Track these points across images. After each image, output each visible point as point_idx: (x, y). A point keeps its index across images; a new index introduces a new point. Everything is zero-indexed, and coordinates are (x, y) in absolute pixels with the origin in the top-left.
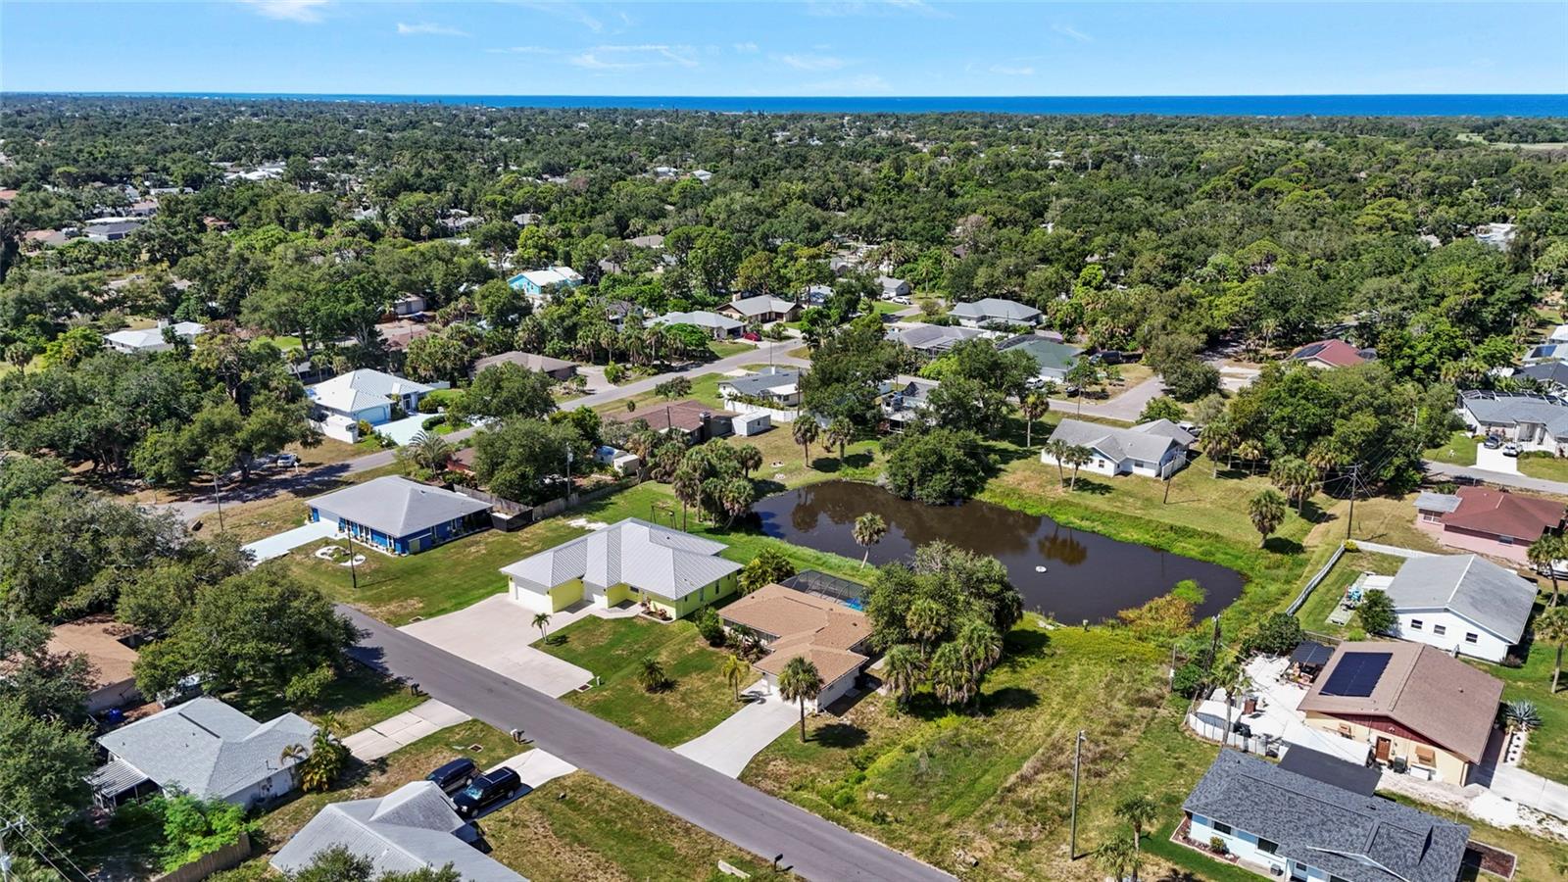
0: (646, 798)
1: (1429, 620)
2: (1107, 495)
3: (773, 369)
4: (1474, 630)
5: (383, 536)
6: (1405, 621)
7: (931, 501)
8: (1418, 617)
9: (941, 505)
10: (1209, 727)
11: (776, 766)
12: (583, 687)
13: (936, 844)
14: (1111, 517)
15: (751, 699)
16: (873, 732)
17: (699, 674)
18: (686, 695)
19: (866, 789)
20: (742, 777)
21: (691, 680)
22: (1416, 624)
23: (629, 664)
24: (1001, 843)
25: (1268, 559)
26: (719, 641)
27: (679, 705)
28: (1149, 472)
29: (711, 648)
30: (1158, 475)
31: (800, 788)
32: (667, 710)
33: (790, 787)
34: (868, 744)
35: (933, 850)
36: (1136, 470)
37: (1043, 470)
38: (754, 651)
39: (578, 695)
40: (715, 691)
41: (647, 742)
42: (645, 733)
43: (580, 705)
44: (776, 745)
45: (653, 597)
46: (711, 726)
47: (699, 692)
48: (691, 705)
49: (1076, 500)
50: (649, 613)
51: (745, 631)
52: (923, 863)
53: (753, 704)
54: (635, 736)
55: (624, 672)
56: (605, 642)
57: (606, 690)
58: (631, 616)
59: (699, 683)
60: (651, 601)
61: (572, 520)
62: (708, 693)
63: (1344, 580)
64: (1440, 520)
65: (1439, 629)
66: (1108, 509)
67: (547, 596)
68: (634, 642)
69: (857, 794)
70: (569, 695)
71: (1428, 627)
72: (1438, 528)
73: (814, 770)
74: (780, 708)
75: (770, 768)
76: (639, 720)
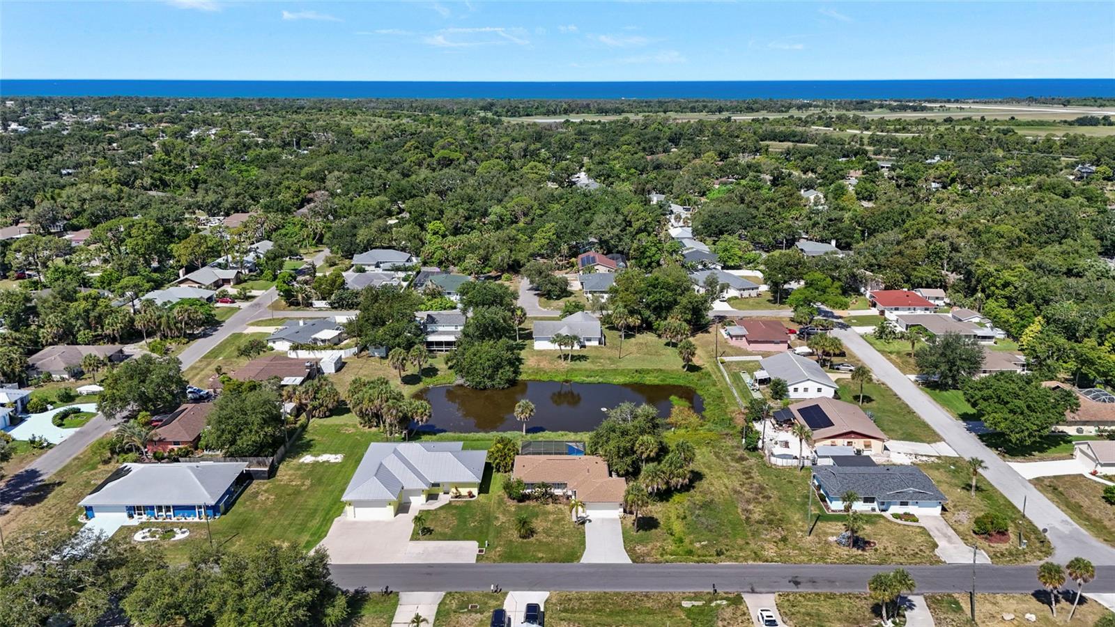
0: (607, 590)
1: (801, 387)
2: (588, 360)
3: (301, 323)
4: (820, 386)
5: (192, 508)
6: (791, 389)
7: (501, 387)
8: (796, 386)
9: (508, 387)
10: (784, 460)
11: (640, 549)
12: (480, 551)
13: (755, 553)
14: (602, 372)
15: (583, 522)
16: (655, 516)
17: (537, 519)
18: (547, 532)
19: (691, 544)
20: (634, 561)
21: (538, 524)
22: (796, 390)
23: (488, 528)
24: (775, 542)
25: (694, 376)
26: (523, 498)
27: (550, 539)
28: (596, 343)
29: (521, 504)
30: (599, 343)
31: (662, 555)
32: (547, 544)
33: (658, 557)
34: (662, 523)
35: (757, 557)
36: (587, 343)
37: (541, 353)
38: (548, 497)
39: (483, 556)
40: (558, 525)
41: (562, 564)
42: (554, 560)
43: (494, 561)
44: (627, 539)
45: (457, 485)
46: (583, 543)
47: (551, 529)
48: (557, 537)
49: (576, 367)
50: (456, 497)
51: (544, 485)
52: (761, 563)
53: (587, 524)
54: (551, 564)
55: (492, 534)
56: (456, 523)
57: (496, 547)
58: (448, 502)
59: (544, 524)
60: (456, 488)
61: (300, 458)
62: (557, 528)
63: (736, 378)
64: (744, 338)
65: (806, 390)
66: (597, 368)
67: (388, 507)
68: (473, 516)
69: (690, 547)
70: (479, 558)
71: (801, 390)
72: (743, 343)
73: (659, 544)
74: (603, 520)
75: (639, 551)
76: (540, 555)
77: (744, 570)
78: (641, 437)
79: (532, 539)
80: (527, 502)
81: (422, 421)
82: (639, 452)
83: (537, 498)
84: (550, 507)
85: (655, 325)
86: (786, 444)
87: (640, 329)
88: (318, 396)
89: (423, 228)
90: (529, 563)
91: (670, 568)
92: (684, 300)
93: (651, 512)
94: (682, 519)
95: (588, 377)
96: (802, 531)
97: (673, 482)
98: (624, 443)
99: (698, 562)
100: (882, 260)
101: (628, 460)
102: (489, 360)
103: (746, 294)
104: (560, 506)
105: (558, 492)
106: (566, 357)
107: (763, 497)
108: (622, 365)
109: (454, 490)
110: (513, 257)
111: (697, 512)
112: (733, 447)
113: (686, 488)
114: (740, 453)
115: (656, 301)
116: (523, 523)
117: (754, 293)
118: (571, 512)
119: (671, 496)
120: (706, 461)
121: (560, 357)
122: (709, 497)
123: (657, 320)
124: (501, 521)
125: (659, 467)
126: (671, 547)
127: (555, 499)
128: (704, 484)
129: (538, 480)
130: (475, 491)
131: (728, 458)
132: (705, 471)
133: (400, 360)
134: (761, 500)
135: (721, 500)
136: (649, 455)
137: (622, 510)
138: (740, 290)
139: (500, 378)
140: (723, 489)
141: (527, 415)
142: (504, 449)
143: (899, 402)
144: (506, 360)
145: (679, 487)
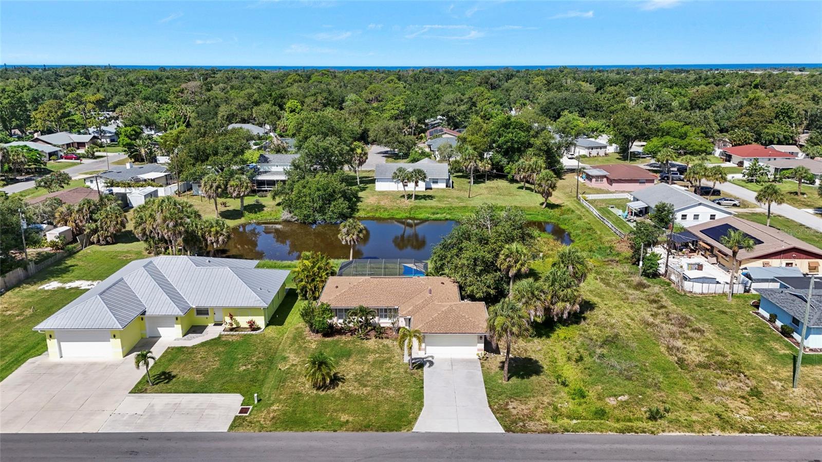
1: (690, 213)
2: (434, 199)
3: (128, 166)
4: (713, 212)
6: (679, 216)
8: (684, 212)
10: (705, 285)
11: (516, 408)
12: (243, 411)
13: (719, 416)
14: (449, 209)
15: (420, 364)
16: (534, 357)
17: (347, 360)
18: (361, 380)
19: (599, 399)
20: (508, 429)
21: (348, 368)
22: (684, 217)
23: (266, 375)
24: (743, 397)
25: (556, 212)
26: (330, 331)
27: (365, 391)
28: (442, 185)
29: (327, 339)
30: (447, 186)
31: (554, 418)
32: (360, 399)
33: (549, 421)
34: (545, 367)
35: (725, 423)
36: (434, 186)
37: (383, 194)
38: (369, 329)
39: (244, 419)
40: (380, 368)
41: (380, 434)
42: (367, 427)
43: (262, 428)
44: (492, 392)
45: (233, 312)
46: (419, 397)
47: (368, 374)
48: (377, 387)
49: (421, 205)
50: (232, 330)
51: (364, 311)
52: (737, 434)
53: (426, 368)
54: (360, 434)
55: (271, 381)
56: (217, 365)
57: (272, 404)
58: (217, 336)
59: (358, 368)
60: (231, 317)
61: (42, 285)
62: (377, 372)
63: (605, 211)
64: (605, 179)
65: (696, 217)
66: (444, 206)
67: (112, 340)
68: (247, 356)
69: (599, 404)
70: (237, 423)
71: (690, 217)
72: (604, 184)
73: (546, 400)
74: (453, 362)
75: (514, 412)
76: (344, 418)
77: (712, 448)
78: (507, 246)
79: (336, 392)
80: (337, 337)
81: (217, 242)
82: (504, 267)
83: (352, 332)
84: (372, 343)
85: (507, 169)
86: (700, 267)
87: (490, 176)
88: (95, 216)
89: (282, 108)
90: (322, 433)
91: (575, 441)
92: (538, 142)
93: (526, 351)
94: (577, 361)
95: (434, 214)
96: (780, 380)
97: (558, 307)
98: (484, 253)
99: (622, 431)
100: (726, 124)
101: (489, 278)
102: (319, 190)
103: (594, 152)
104: (386, 342)
105: (385, 322)
106: (410, 196)
107: (693, 331)
108: (471, 203)
109: (228, 319)
110: (363, 126)
111: (599, 351)
112: (625, 273)
113: (576, 318)
114: (637, 279)
115: (507, 142)
116: (320, 363)
117: (602, 152)
118: (402, 349)
119: (552, 330)
120: (593, 288)
121: (403, 196)
122: (608, 332)
123: (508, 164)
124: (291, 362)
125: (537, 284)
126: (567, 404)
127: (380, 332)
128: (598, 315)
129: (354, 304)
130: (260, 321)
131: (623, 285)
132: (595, 300)
133: (214, 188)
134: (691, 334)
135: (630, 335)
136: (519, 270)
137: (482, 346)
138: (589, 148)
139: (332, 211)
140: (629, 321)
141: (355, 237)
142: (313, 267)
143: (812, 232)
144: (340, 192)
145: (565, 316)
